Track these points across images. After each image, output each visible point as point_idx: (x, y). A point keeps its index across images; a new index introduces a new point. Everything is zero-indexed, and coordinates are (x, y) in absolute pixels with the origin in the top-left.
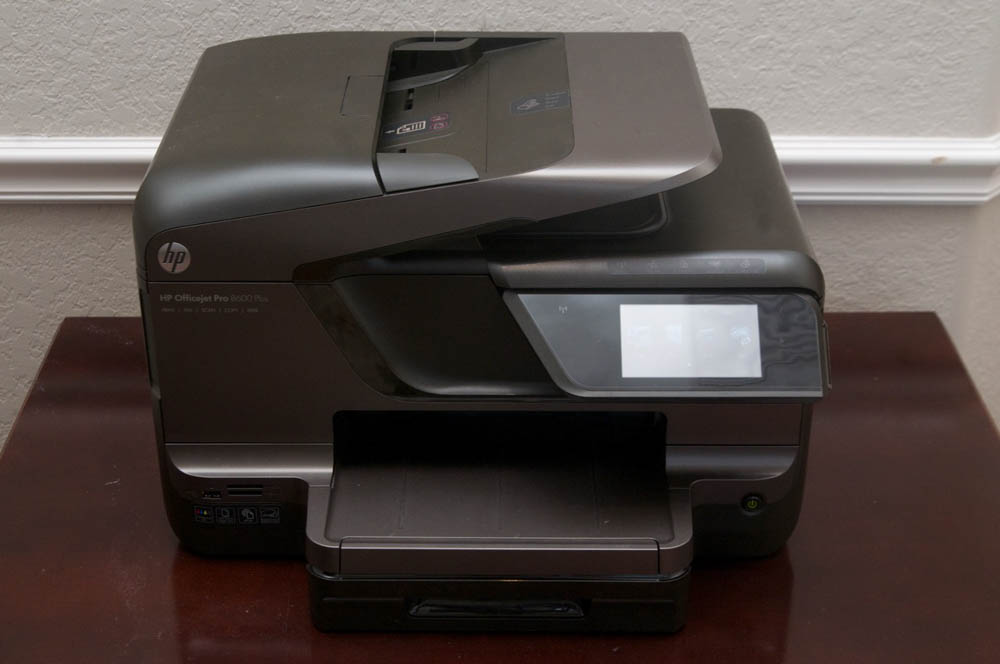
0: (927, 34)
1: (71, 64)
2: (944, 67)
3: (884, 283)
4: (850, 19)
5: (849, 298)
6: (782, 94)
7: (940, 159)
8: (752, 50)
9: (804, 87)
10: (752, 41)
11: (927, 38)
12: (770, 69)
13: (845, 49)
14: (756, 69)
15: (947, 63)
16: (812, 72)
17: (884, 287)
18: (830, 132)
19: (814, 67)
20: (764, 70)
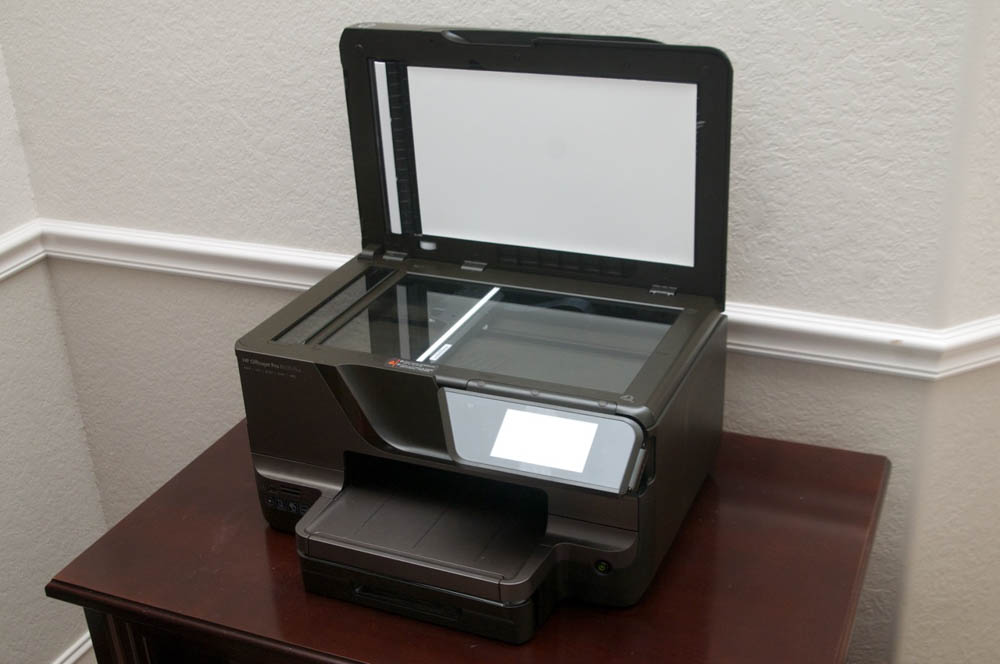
0: (890, 246)
1: (326, 206)
2: (905, 273)
3: (863, 429)
4: (831, 228)
5: (835, 436)
6: (783, 278)
7: (897, 341)
8: (760, 244)
9: (797, 275)
10: (759, 237)
11: (889, 249)
12: (773, 259)
13: (827, 250)
14: (763, 258)
15: (905, 269)
16: (804, 264)
17: (862, 432)
18: (818, 311)
19: (804, 261)
20: (768, 259)
